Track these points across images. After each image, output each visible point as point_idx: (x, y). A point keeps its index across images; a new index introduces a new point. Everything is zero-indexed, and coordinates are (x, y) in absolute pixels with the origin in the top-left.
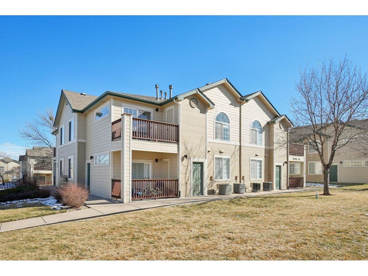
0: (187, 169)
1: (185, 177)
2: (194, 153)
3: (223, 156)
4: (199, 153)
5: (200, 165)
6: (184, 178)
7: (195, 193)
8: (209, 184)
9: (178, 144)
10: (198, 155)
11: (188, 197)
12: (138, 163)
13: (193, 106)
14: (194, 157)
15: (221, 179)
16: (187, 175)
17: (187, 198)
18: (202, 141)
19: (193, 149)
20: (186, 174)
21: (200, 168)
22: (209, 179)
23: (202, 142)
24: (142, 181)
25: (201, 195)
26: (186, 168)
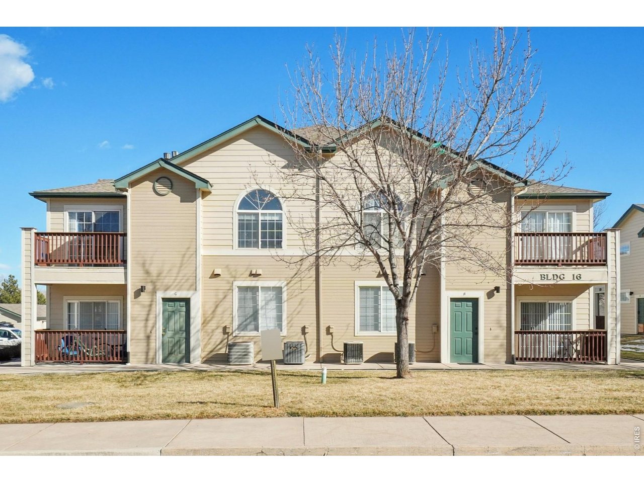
0: (149, 311)
1: (146, 327)
2: (167, 281)
3: (259, 283)
4: (177, 281)
5: (183, 304)
6: (143, 329)
7: (172, 358)
8: (221, 342)
9: (126, 268)
10: (175, 284)
11: (151, 364)
12: (94, 302)
13: (161, 193)
14: (166, 290)
15: (256, 332)
16: (150, 323)
17: (149, 366)
18: (187, 256)
19: (164, 275)
20: (147, 320)
21: (184, 309)
22: (221, 330)
23: (186, 259)
24: (104, 332)
25: (186, 362)
26: (147, 309)
